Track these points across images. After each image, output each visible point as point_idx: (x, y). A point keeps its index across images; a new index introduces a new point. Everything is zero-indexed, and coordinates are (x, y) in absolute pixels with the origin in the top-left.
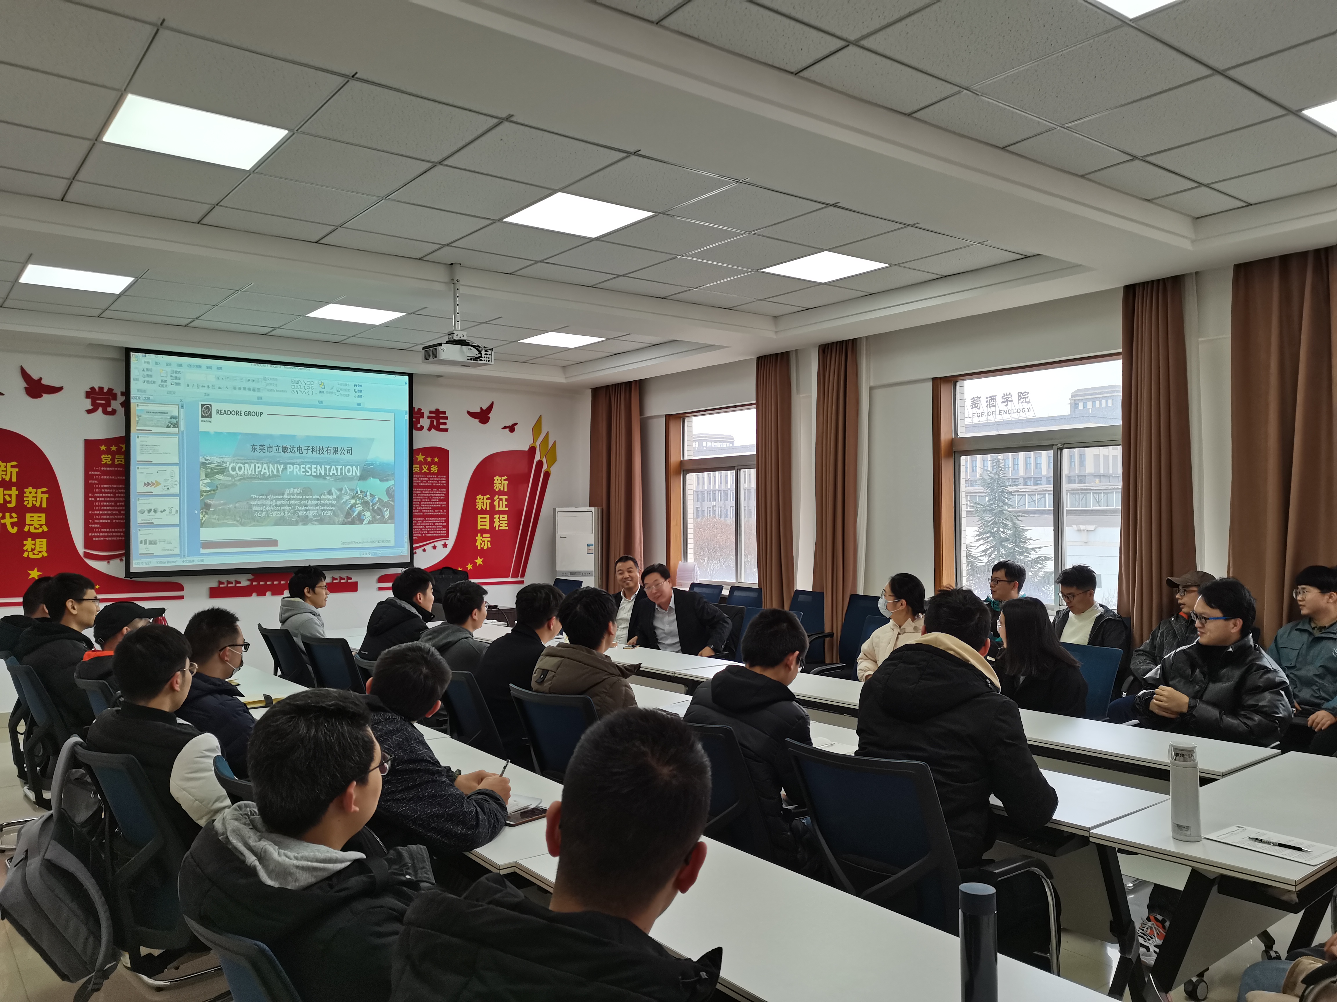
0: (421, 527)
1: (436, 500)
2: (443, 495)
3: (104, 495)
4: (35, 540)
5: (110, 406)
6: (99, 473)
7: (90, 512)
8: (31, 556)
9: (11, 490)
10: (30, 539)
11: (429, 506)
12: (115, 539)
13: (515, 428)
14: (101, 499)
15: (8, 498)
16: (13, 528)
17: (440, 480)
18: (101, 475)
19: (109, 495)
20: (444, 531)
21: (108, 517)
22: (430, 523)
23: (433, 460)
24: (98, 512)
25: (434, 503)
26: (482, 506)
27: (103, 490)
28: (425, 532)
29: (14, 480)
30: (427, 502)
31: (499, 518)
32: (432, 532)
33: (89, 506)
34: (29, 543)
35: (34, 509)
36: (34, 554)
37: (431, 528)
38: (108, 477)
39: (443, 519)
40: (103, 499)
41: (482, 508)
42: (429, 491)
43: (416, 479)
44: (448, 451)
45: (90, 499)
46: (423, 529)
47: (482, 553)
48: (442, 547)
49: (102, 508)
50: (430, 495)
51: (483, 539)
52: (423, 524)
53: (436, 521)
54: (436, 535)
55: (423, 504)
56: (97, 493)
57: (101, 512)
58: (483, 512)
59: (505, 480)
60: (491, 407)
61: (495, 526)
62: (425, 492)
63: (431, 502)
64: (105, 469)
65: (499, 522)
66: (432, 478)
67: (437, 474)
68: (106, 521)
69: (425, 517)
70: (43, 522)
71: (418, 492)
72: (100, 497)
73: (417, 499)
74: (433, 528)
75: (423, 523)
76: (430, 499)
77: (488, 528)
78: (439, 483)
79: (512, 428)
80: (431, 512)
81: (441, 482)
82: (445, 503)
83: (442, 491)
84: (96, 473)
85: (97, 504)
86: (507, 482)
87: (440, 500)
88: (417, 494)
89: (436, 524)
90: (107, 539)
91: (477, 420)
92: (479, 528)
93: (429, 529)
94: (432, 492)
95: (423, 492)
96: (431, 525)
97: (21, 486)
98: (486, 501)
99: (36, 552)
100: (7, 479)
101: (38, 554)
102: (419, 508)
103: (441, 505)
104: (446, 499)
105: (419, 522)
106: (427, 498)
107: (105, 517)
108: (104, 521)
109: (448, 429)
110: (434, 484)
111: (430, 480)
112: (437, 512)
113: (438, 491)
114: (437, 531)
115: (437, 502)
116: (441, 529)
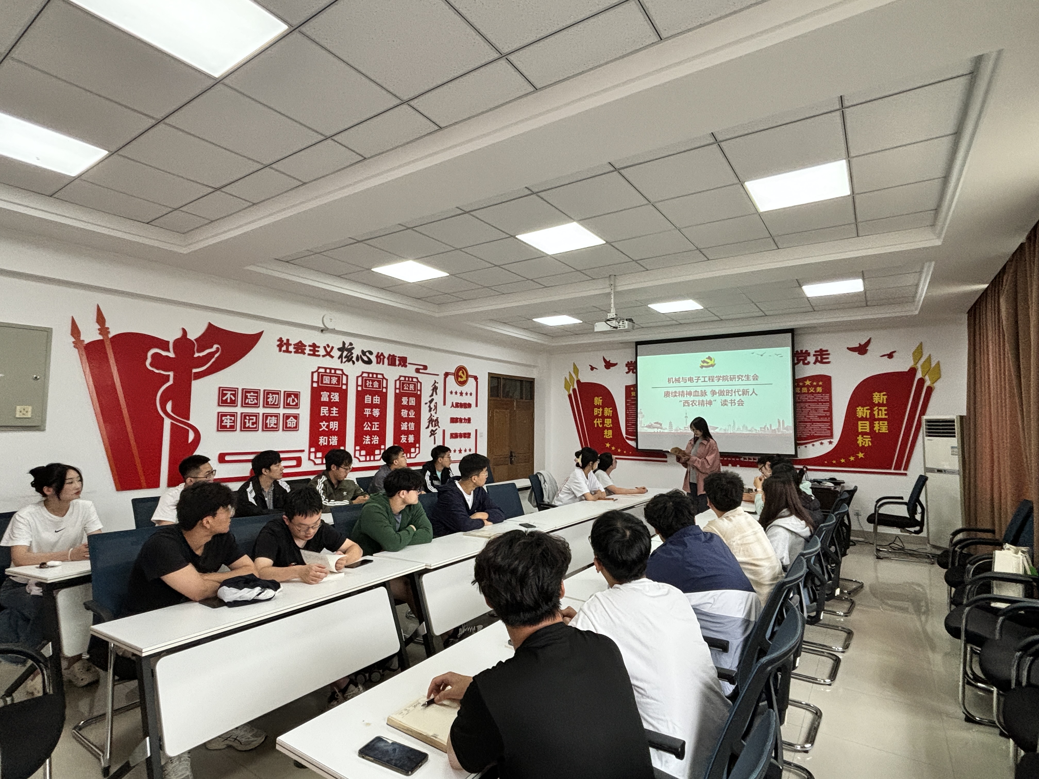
0: (809, 429)
2: (827, 407)
9: (600, 409)
10: (606, 430)
11: (816, 415)
13: (893, 355)
15: (599, 413)
16: (601, 425)
17: (825, 397)
18: (631, 401)
20: (829, 432)
23: (817, 384)
26: (862, 415)
30: (813, 412)
31: (879, 423)
32: (819, 433)
33: (627, 416)
35: (608, 417)
36: (608, 437)
37: (818, 430)
39: (828, 424)
44: (831, 377)
47: (863, 449)
48: (828, 443)
51: (864, 439)
54: (822, 435)
58: (862, 419)
59: (883, 395)
60: (868, 342)
61: (875, 429)
63: (817, 412)
65: (879, 427)
66: (818, 396)
67: (822, 393)
69: (812, 422)
70: (611, 423)
72: (631, 411)
77: (868, 430)
78: (823, 399)
79: (890, 356)
82: (829, 413)
86: (886, 397)
89: (822, 427)
91: (857, 353)
92: (860, 431)
94: (818, 406)
97: (603, 407)
98: (865, 411)
100: (599, 404)
103: (826, 414)
104: (830, 410)
106: (813, 409)
109: (830, 362)
110: (819, 400)
111: (816, 398)
112: (823, 419)
113: (823, 405)
114: (823, 432)
115: (822, 412)
116: (826, 431)
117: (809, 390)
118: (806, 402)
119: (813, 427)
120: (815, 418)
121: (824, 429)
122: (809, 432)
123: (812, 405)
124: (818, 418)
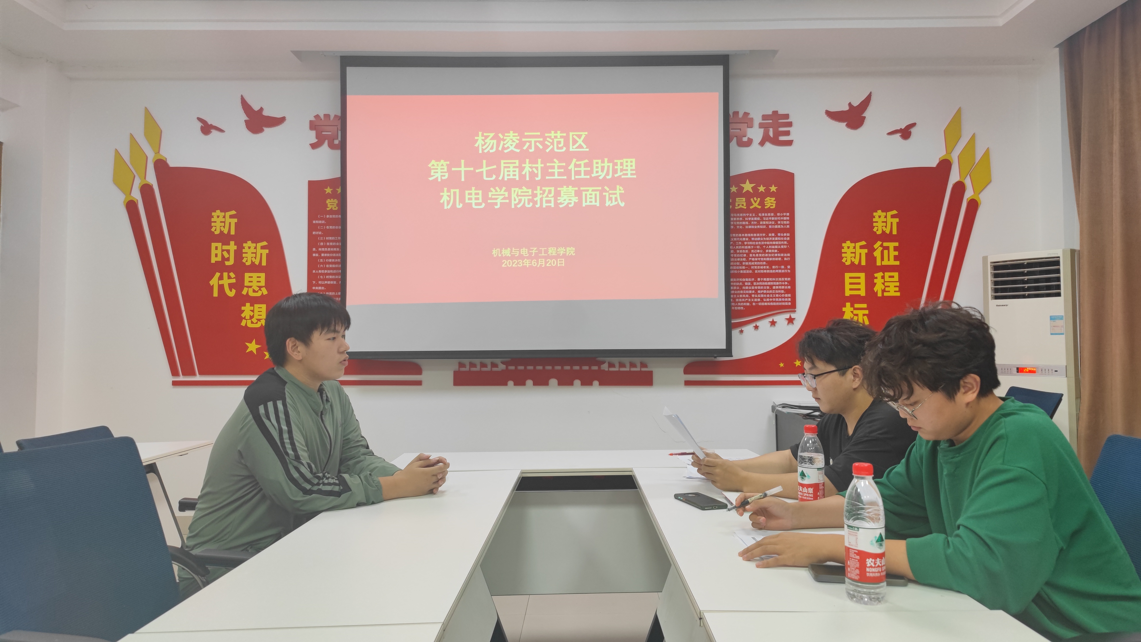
0: (750, 292)
1: (773, 251)
2: (786, 243)
3: (329, 249)
4: (254, 306)
5: (337, 139)
6: (323, 222)
7: (314, 271)
8: (250, 325)
9: (229, 244)
10: (248, 304)
11: (762, 259)
13: (910, 132)
14: (326, 255)
15: (226, 255)
16: (231, 291)
17: (781, 220)
18: (326, 225)
20: (788, 298)
21: (333, 277)
22: (764, 286)
23: (767, 190)
24: (323, 271)
25: (770, 255)
26: (853, 259)
27: (328, 244)
29: (233, 232)
30: (759, 253)
31: (883, 277)
32: (768, 300)
33: (312, 263)
34: (247, 309)
35: (254, 268)
36: (252, 323)
37: (767, 294)
39: (786, 279)
40: (328, 255)
41: (852, 263)
42: (763, 237)
43: (736, 219)
44: (793, 175)
45: (314, 255)
46: (753, 296)
48: (787, 322)
49: (327, 266)
50: (763, 243)
51: (855, 312)
52: (753, 288)
53: (775, 283)
54: (774, 304)
55: (753, 257)
56: (322, 247)
57: (326, 271)
58: (854, 268)
60: (866, 103)
61: (875, 289)
62: (756, 239)
63: (765, 253)
64: (331, 216)
65: (883, 284)
66: (767, 216)
67: (775, 211)
68: (332, 282)
69: (755, 276)
70: (263, 283)
71: (744, 239)
72: (324, 252)
73: (742, 249)
74: (770, 294)
75: (753, 285)
76: (764, 250)
77: (863, 293)
78: (778, 225)
79: (906, 133)
80: (766, 269)
81: (782, 222)
82: (789, 255)
83: (784, 237)
84: (320, 222)
85: (321, 260)
86: (897, 220)
87: (781, 251)
88: (743, 242)
89: (774, 288)
91: (844, 124)
92: (848, 293)
94: (768, 239)
95: (753, 239)
96: (767, 290)
97: (240, 239)
98: (858, 251)
99: (254, 320)
100: (226, 232)
101: (257, 323)
102: (747, 263)
103: (783, 258)
104: (791, 248)
105: (746, 284)
106: (758, 247)
107: (331, 277)
108: (329, 282)
109: (792, 141)
110: (770, 227)
111: (763, 221)
112: (775, 269)
113: (778, 237)
114: (776, 298)
115: (775, 253)
116: (783, 295)
117: (749, 203)
118: (745, 231)
119: (756, 288)
120: (762, 267)
121: (779, 291)
122: (751, 298)
123: (755, 237)
124: (768, 267)
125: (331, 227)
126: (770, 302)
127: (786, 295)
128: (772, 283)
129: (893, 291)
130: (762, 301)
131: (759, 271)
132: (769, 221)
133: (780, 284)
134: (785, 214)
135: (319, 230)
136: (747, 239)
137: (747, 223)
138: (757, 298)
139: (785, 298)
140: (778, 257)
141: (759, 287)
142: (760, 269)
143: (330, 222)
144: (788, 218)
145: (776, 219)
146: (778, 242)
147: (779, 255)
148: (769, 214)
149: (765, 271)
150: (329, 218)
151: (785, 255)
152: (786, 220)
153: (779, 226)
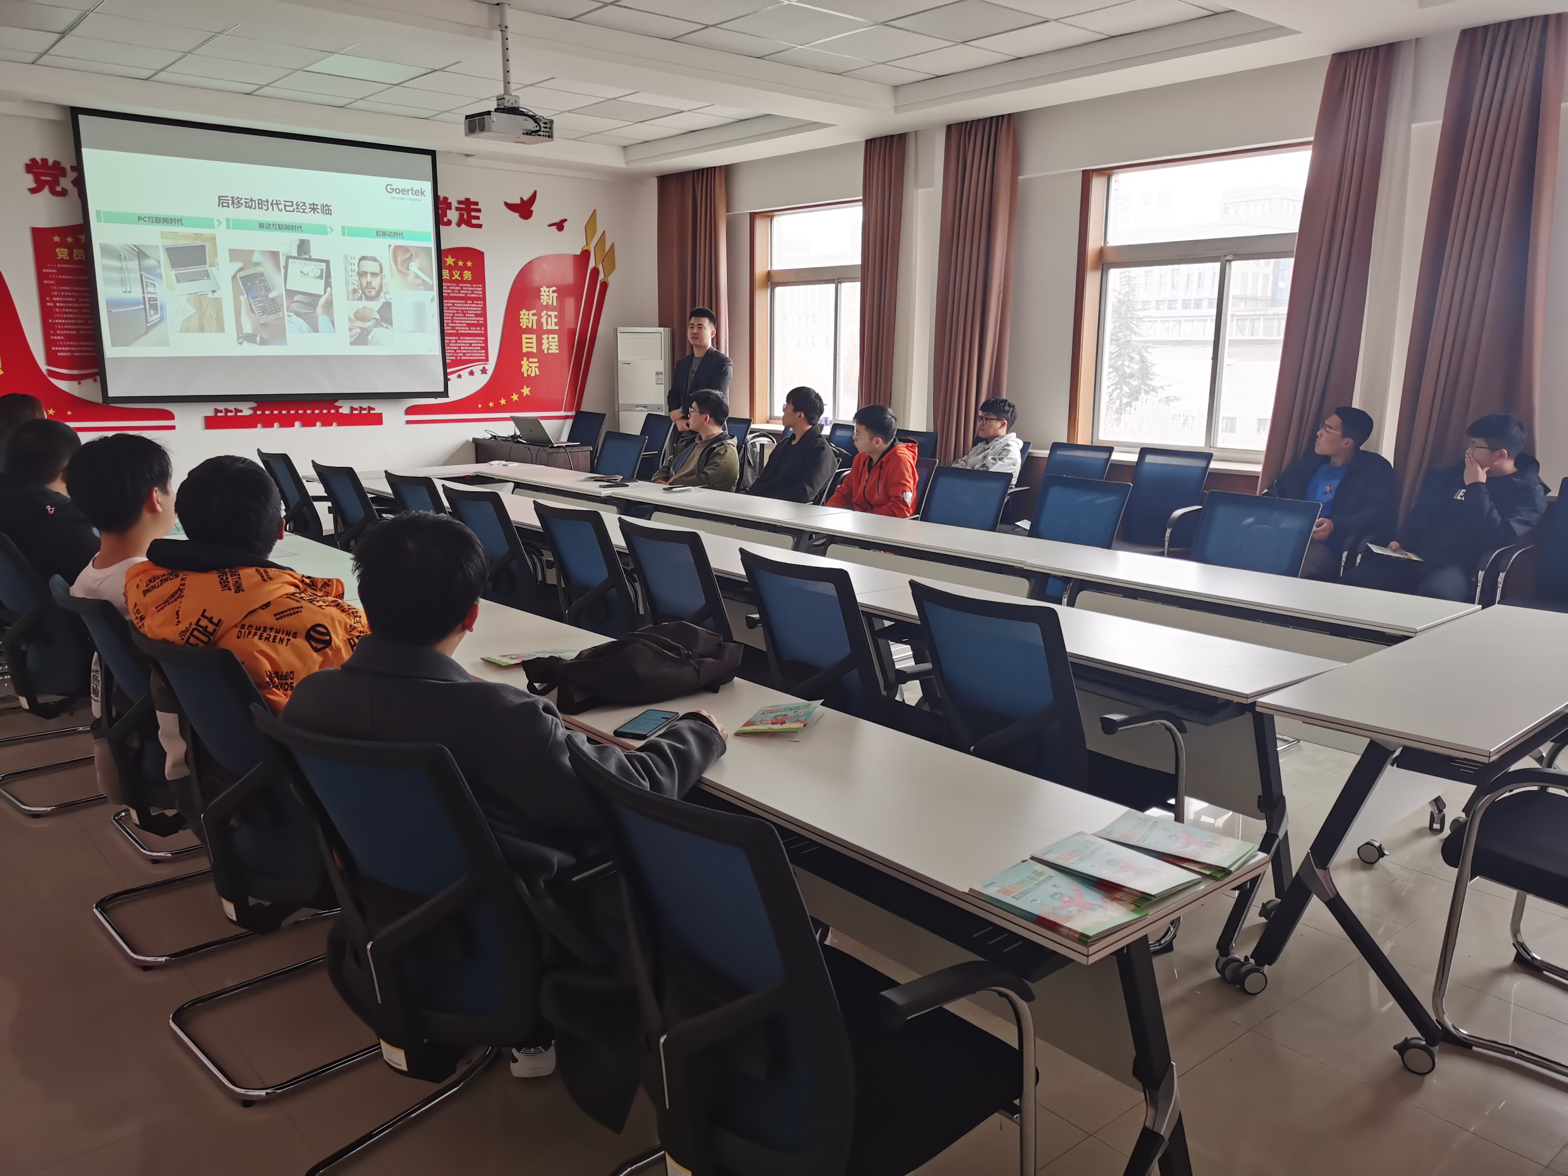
0: (455, 348)
1: (471, 315)
2: (480, 309)
3: (64, 299)
5: (58, 184)
6: (54, 271)
7: (50, 321)
11: (463, 322)
12: (85, 354)
13: (563, 226)
14: (61, 305)
17: (476, 291)
18: (58, 274)
19: (71, 299)
21: (72, 327)
22: (465, 343)
23: (465, 265)
24: (60, 321)
25: (469, 319)
26: (528, 324)
27: (62, 293)
28: (460, 355)
30: (461, 317)
31: (548, 338)
32: (469, 355)
33: (46, 313)
37: (468, 350)
38: (67, 277)
39: (481, 338)
40: (64, 305)
41: (527, 327)
42: (463, 303)
43: (446, 288)
44: (483, 253)
45: (48, 304)
46: (457, 351)
47: (528, 381)
48: (481, 372)
49: (64, 315)
50: (463, 308)
51: (530, 365)
53: (473, 342)
54: (473, 358)
55: (456, 320)
56: (55, 296)
57: (63, 321)
58: (528, 331)
59: (553, 292)
60: (533, 197)
61: (543, 347)
62: (458, 305)
63: (465, 317)
64: (62, 266)
65: (548, 343)
66: (466, 287)
67: (471, 282)
68: (71, 332)
69: (459, 335)
71: (449, 305)
72: (59, 302)
73: (448, 313)
75: (457, 343)
76: (465, 314)
77: (535, 351)
78: (473, 294)
79: (560, 226)
80: (466, 330)
81: (477, 292)
82: (482, 319)
83: (478, 304)
84: (51, 271)
85: (57, 310)
87: (477, 315)
88: (448, 307)
89: (474, 345)
90: (75, 354)
91: (517, 215)
92: (525, 350)
93: (464, 351)
94: (466, 305)
95: (456, 305)
96: (467, 346)
98: (531, 317)
102: (452, 325)
103: (478, 321)
104: (484, 314)
105: (452, 341)
106: (460, 312)
107: (69, 327)
108: (68, 332)
109: (482, 225)
110: (468, 295)
111: (462, 290)
112: (473, 330)
113: (474, 303)
114: (474, 353)
115: (472, 317)
116: (479, 351)
117: (452, 275)
118: (451, 298)
119: (459, 345)
120: (463, 328)
121: (477, 348)
122: (456, 353)
123: (457, 303)
124: (468, 328)
125: (64, 277)
126: (470, 356)
127: (482, 351)
128: (471, 342)
129: (554, 350)
130: (465, 356)
131: (461, 331)
132: (467, 290)
133: (477, 342)
134: (478, 286)
135: (51, 279)
136: (451, 305)
137: (451, 291)
138: (461, 353)
139: (481, 353)
140: (475, 320)
141: (462, 345)
142: (462, 330)
143: (61, 271)
144: (481, 289)
145: (472, 289)
146: (473, 308)
147: (475, 319)
148: (467, 285)
149: (466, 332)
150: (60, 267)
151: (480, 319)
152: (480, 291)
153: (475, 296)
